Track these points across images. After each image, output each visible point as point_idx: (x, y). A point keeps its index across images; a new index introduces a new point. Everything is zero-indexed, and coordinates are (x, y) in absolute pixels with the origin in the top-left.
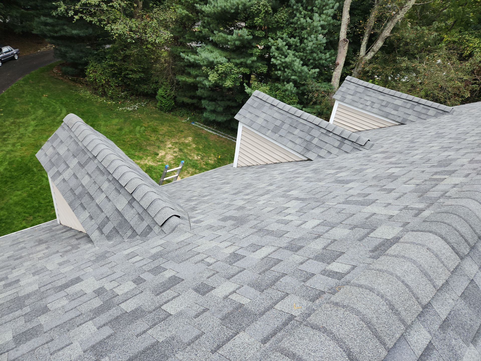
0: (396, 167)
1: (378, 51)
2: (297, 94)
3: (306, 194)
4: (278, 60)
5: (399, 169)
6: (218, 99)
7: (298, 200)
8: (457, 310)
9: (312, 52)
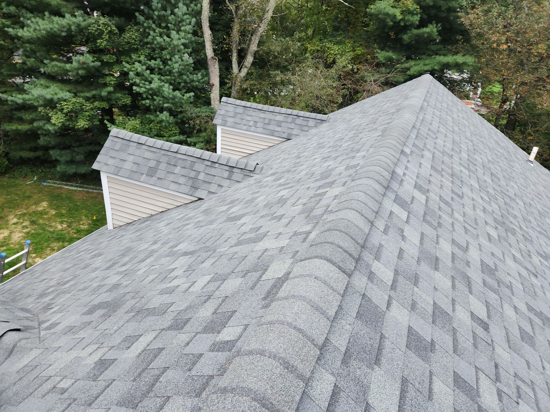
0: (285, 189)
1: (251, 67)
2: (177, 123)
3: (195, 244)
4: (142, 87)
5: (288, 190)
6: (73, 145)
7: (186, 255)
8: (355, 334)
9: (181, 74)
